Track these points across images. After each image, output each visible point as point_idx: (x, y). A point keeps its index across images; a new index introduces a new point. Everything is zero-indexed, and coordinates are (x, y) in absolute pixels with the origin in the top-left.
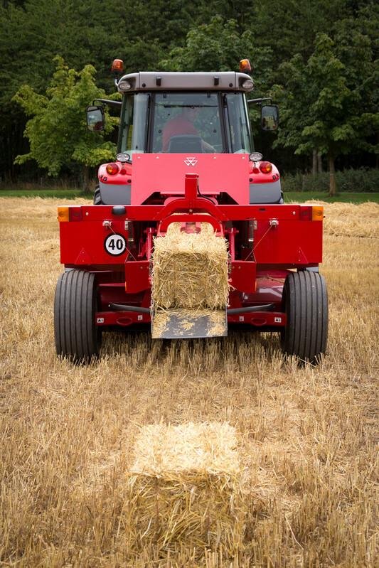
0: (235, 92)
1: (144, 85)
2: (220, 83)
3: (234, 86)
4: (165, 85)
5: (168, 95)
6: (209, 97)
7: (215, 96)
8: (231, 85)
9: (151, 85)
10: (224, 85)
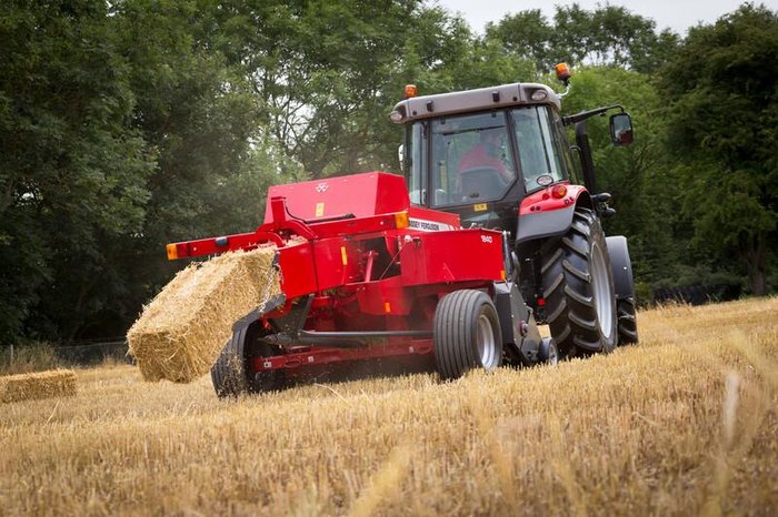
0: (521, 106)
1: (415, 113)
2: (501, 98)
3: (519, 100)
4: (439, 109)
5: (447, 121)
6: (494, 116)
7: (501, 114)
8: (515, 99)
9: (423, 112)
10: (506, 100)
